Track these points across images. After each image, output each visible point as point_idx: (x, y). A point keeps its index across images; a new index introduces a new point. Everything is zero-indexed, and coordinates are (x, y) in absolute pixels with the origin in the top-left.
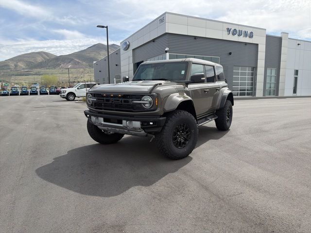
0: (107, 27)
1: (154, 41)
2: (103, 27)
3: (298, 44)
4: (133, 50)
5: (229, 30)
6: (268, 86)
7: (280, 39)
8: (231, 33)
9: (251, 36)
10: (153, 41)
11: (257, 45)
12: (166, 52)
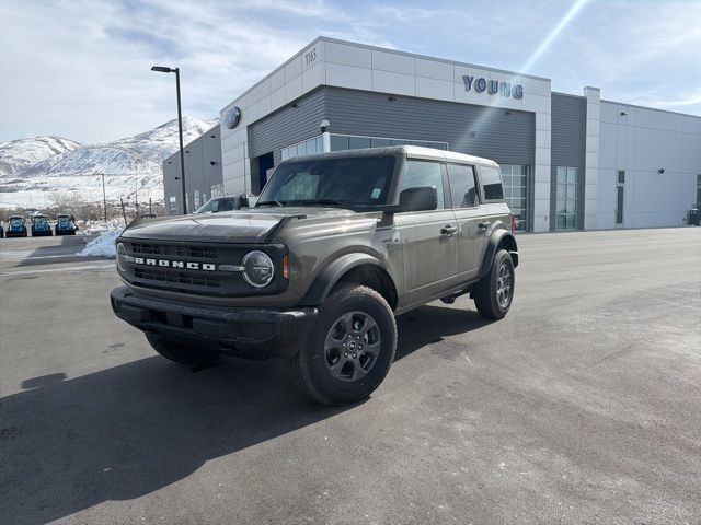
0: (177, 71)
1: (295, 106)
2: (167, 70)
3: (623, 114)
4: (250, 127)
5: (468, 80)
6: (560, 207)
7: (582, 102)
8: (472, 87)
9: (519, 95)
10: (294, 104)
11: (533, 114)
12: (324, 130)
